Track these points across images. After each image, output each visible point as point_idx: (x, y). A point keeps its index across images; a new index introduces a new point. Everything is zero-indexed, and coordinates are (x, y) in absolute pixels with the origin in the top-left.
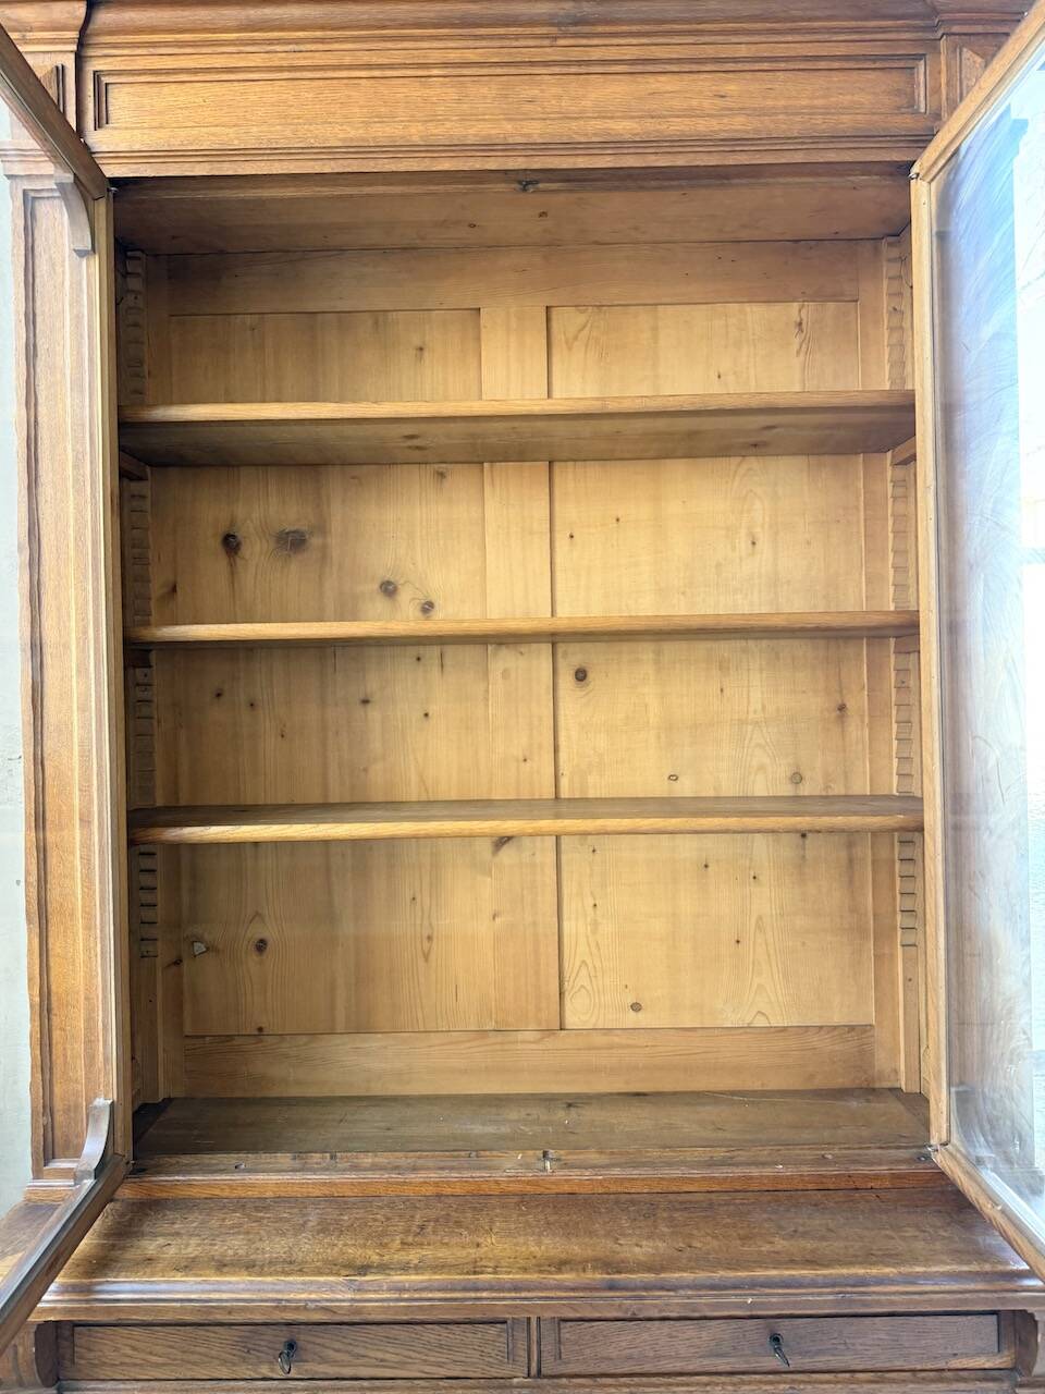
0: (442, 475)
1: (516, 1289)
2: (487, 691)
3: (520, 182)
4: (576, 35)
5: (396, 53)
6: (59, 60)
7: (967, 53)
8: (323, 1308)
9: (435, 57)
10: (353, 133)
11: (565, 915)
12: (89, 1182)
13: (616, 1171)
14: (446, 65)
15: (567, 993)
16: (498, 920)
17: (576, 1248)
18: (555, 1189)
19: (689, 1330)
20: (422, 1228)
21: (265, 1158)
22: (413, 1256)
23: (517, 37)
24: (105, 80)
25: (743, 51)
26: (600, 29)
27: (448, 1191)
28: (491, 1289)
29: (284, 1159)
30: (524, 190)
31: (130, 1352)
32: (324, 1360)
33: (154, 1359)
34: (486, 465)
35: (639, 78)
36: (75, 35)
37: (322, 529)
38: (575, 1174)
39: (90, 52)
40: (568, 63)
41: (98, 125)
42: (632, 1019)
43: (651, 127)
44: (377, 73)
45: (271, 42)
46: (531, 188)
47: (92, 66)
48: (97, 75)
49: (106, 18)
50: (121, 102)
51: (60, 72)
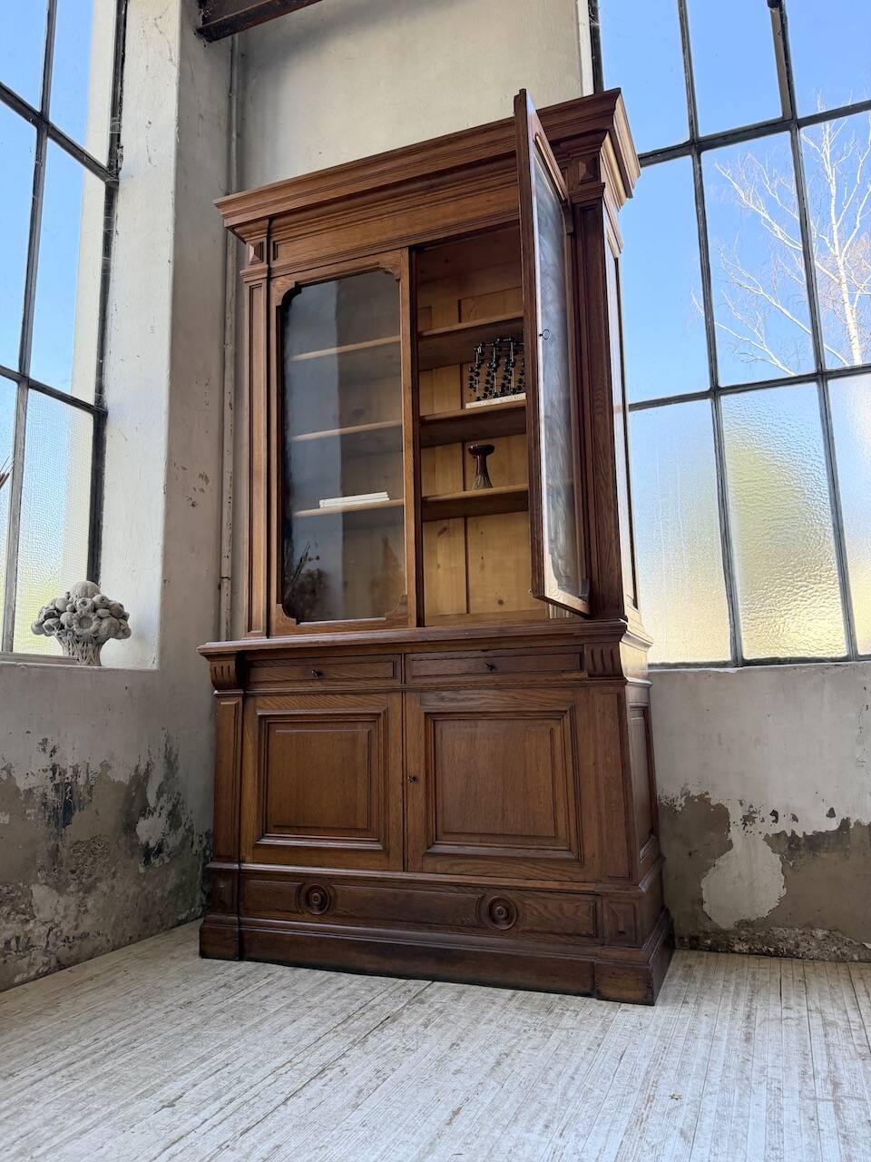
4: (432, 192)
5: (371, 212)
6: (261, 240)
7: (581, 163)
9: (383, 211)
14: (389, 213)
15: (470, 601)
19: (457, 663)
23: (411, 198)
24: (277, 243)
25: (496, 182)
26: (442, 187)
32: (330, 679)
35: (458, 202)
36: (266, 231)
37: (369, 406)
39: (272, 235)
40: (431, 202)
41: (274, 259)
42: (498, 609)
43: (462, 218)
44: (364, 221)
45: (327, 219)
47: (272, 241)
48: (274, 242)
49: (276, 222)
50: (282, 250)
51: (262, 244)
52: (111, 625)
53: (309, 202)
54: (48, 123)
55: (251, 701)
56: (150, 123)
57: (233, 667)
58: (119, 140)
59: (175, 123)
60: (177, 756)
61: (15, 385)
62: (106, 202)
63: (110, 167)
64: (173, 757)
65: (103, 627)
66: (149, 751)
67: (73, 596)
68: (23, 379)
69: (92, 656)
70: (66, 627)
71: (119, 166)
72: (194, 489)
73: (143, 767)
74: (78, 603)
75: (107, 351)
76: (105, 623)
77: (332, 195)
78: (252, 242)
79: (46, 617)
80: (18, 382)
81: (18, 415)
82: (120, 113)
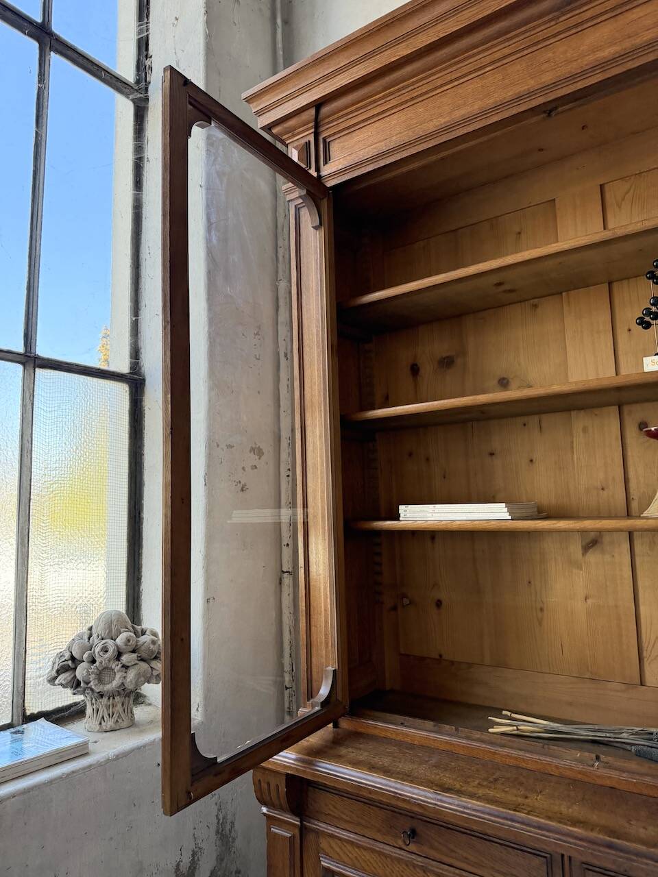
0: (535, 306)
1: (539, 828)
2: (572, 442)
3: (545, 112)
4: (571, 11)
5: (466, 67)
6: (306, 140)
8: (419, 804)
9: (487, 61)
10: (444, 120)
11: (641, 600)
12: (317, 708)
13: (648, 779)
14: (493, 63)
15: (645, 660)
16: (589, 601)
17: (594, 817)
18: (599, 782)
20: (496, 780)
21: (418, 722)
22: (481, 792)
23: (534, 28)
24: (328, 140)
27: (525, 765)
28: (522, 823)
29: (429, 724)
30: (549, 115)
31: (332, 808)
32: (432, 847)
33: (344, 817)
34: (563, 294)
35: (621, 17)
36: (312, 124)
37: (463, 352)
38: (614, 774)
39: (321, 129)
40: (570, 29)
41: (326, 163)
44: (456, 83)
45: (399, 90)
46: (553, 114)
47: (324, 135)
48: (324, 140)
49: (325, 110)
50: (335, 148)
51: (308, 144)
52: (139, 675)
53: (371, 69)
54: (51, 34)
55: (311, 837)
56: (177, 19)
57: (283, 789)
58: (147, 49)
59: (203, 11)
60: (232, 823)
61: (20, 367)
62: (135, 125)
63: (138, 82)
64: (228, 827)
65: (128, 680)
66: (194, 835)
67: (95, 635)
68: (30, 360)
69: (121, 710)
70: (82, 685)
71: (148, 79)
72: (243, 468)
73: (187, 859)
74: (97, 651)
75: (142, 304)
76: (131, 675)
77: (403, 50)
78: (296, 144)
79: (59, 672)
80: (24, 364)
81: (24, 406)
82: (148, 17)
